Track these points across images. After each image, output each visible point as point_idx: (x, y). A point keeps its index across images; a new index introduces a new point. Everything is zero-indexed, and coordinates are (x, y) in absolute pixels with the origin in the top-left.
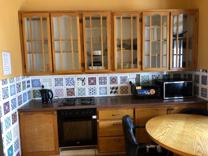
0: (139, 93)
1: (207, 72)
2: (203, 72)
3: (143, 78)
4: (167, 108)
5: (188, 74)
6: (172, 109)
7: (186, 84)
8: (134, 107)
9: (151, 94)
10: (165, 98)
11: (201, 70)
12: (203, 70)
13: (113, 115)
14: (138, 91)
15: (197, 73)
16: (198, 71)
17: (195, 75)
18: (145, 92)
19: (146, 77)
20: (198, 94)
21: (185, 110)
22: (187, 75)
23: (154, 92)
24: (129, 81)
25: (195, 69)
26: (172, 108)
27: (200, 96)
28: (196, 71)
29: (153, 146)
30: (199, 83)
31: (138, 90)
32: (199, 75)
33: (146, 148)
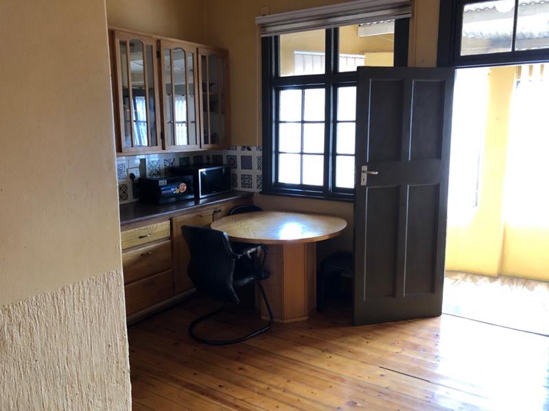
0: (163, 192)
1: (251, 150)
2: (243, 150)
3: (151, 165)
4: (213, 210)
5: (213, 156)
6: (220, 211)
7: (223, 170)
8: (169, 217)
9: (182, 191)
10: (201, 197)
11: (239, 148)
12: (244, 147)
13: (140, 237)
14: (162, 189)
15: (232, 153)
16: (233, 150)
17: (228, 156)
18: (173, 189)
19: (155, 163)
20: (236, 186)
21: (232, 209)
22: (211, 158)
23: (185, 188)
24: (130, 173)
25: (229, 147)
26: (219, 209)
27: (239, 188)
28: (230, 149)
29: (253, 250)
30: (236, 167)
31: (162, 186)
32: (235, 156)
33: (246, 255)
